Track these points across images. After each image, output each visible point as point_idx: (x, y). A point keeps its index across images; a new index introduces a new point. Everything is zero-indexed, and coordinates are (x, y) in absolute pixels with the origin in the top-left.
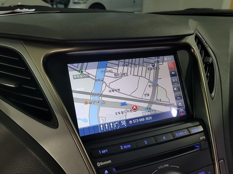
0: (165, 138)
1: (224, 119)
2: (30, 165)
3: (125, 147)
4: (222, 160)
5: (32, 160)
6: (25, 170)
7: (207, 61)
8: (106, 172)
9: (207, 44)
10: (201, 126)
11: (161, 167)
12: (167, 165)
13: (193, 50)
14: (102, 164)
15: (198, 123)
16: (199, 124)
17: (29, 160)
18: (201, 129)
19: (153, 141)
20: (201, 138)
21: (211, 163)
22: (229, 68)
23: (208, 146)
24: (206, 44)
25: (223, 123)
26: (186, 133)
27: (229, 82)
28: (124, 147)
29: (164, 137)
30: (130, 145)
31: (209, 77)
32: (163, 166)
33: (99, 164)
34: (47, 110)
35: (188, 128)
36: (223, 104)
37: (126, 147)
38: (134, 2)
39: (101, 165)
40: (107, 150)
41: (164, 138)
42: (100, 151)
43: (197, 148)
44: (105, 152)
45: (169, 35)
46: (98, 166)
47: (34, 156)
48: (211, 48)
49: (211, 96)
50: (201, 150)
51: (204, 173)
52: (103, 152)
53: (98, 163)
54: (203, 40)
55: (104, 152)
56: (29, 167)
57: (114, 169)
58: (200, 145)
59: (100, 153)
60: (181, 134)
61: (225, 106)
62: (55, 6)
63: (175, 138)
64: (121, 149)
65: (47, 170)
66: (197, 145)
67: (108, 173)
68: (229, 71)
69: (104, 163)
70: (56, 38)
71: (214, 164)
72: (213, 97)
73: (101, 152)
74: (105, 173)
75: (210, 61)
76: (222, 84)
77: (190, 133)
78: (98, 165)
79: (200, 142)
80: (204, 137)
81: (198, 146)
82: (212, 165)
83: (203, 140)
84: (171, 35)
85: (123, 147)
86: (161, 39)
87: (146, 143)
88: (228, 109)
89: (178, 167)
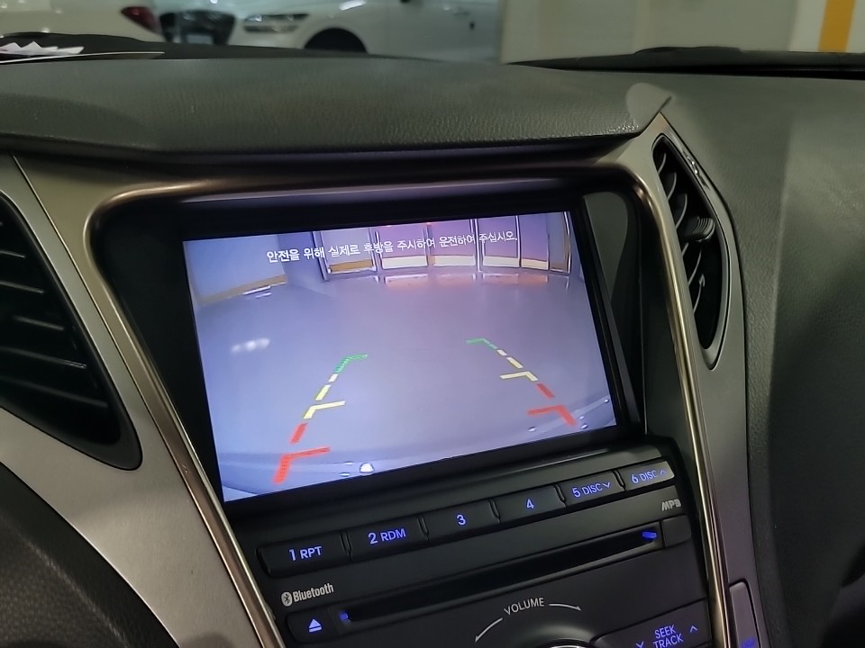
0: (532, 506)
1: (751, 439)
2: (37, 605)
3: (385, 537)
4: (741, 584)
5: (45, 587)
6: (17, 624)
7: (696, 232)
8: (315, 626)
9: (702, 174)
10: (666, 462)
11: (515, 608)
12: (538, 602)
13: (641, 191)
14: (299, 596)
15: (656, 454)
16: (660, 456)
17: (34, 587)
18: (666, 473)
19: (488, 515)
20: (666, 506)
21: (700, 594)
22: (778, 260)
23: (688, 535)
24: (698, 174)
25: (748, 456)
26: (610, 486)
27: (774, 308)
28: (383, 538)
29: (529, 501)
30: (402, 530)
31: (702, 287)
32: (523, 606)
33: (290, 598)
34: (104, 405)
35: (616, 469)
36: (750, 388)
37: (388, 537)
38: (472, 25)
39: (296, 600)
40: (318, 548)
41: (530, 505)
42: (292, 551)
43: (651, 540)
44: (310, 553)
45: (549, 136)
46: (286, 604)
47: (50, 570)
48: (717, 186)
49: (705, 357)
50: (664, 548)
51: (671, 630)
52: (305, 555)
53: (284, 595)
54: (688, 158)
55: (308, 555)
56: (32, 613)
57: (344, 617)
58: (660, 531)
59: (294, 559)
60: (592, 490)
61: (755, 392)
62: (177, 40)
63: (568, 504)
64: (372, 542)
65: (98, 620)
66: (651, 530)
67: (320, 628)
68: (777, 268)
69: (308, 594)
70: (134, 145)
71: (710, 600)
72: (712, 361)
73: (298, 555)
74: (311, 631)
75: (706, 232)
76: (750, 315)
77: (624, 487)
78: (284, 600)
79: (660, 521)
80: (678, 503)
81: (653, 536)
82: (701, 603)
83: (673, 514)
84: (553, 136)
85: (378, 538)
86: (519, 148)
87: (462, 522)
88: (766, 406)
89: (578, 608)
